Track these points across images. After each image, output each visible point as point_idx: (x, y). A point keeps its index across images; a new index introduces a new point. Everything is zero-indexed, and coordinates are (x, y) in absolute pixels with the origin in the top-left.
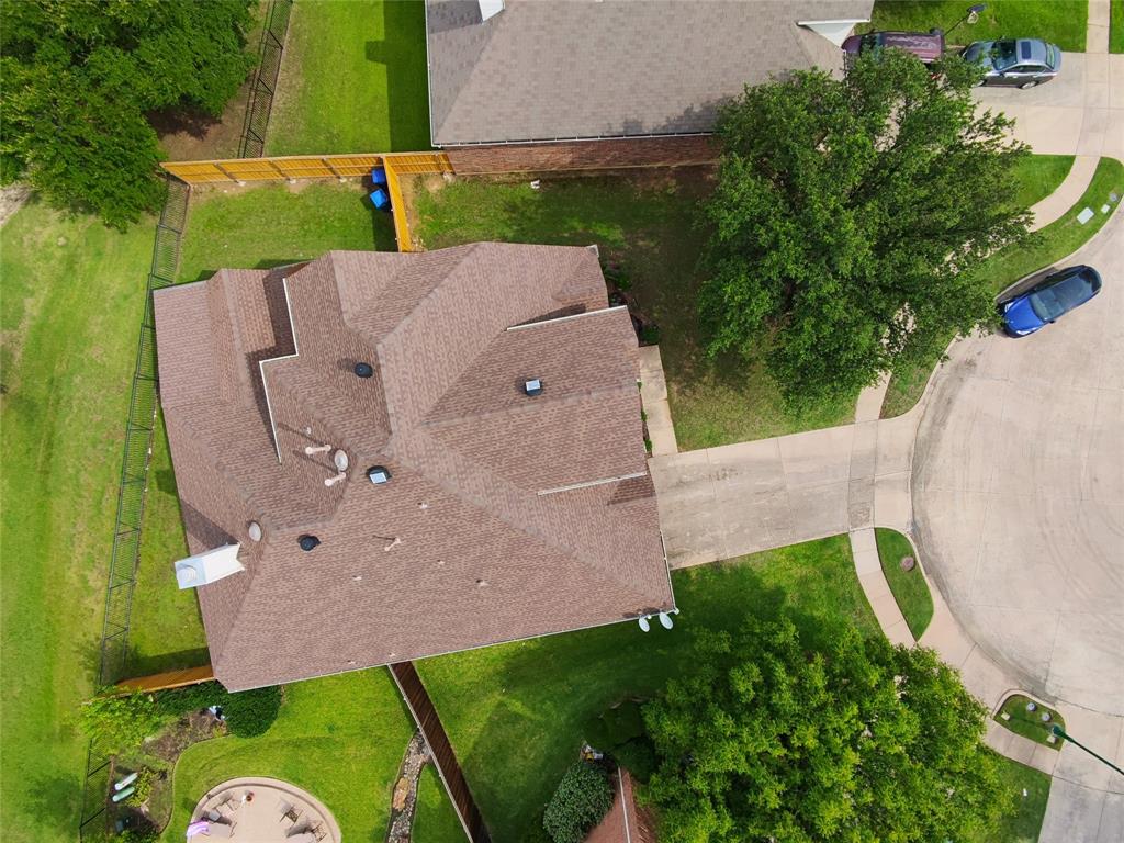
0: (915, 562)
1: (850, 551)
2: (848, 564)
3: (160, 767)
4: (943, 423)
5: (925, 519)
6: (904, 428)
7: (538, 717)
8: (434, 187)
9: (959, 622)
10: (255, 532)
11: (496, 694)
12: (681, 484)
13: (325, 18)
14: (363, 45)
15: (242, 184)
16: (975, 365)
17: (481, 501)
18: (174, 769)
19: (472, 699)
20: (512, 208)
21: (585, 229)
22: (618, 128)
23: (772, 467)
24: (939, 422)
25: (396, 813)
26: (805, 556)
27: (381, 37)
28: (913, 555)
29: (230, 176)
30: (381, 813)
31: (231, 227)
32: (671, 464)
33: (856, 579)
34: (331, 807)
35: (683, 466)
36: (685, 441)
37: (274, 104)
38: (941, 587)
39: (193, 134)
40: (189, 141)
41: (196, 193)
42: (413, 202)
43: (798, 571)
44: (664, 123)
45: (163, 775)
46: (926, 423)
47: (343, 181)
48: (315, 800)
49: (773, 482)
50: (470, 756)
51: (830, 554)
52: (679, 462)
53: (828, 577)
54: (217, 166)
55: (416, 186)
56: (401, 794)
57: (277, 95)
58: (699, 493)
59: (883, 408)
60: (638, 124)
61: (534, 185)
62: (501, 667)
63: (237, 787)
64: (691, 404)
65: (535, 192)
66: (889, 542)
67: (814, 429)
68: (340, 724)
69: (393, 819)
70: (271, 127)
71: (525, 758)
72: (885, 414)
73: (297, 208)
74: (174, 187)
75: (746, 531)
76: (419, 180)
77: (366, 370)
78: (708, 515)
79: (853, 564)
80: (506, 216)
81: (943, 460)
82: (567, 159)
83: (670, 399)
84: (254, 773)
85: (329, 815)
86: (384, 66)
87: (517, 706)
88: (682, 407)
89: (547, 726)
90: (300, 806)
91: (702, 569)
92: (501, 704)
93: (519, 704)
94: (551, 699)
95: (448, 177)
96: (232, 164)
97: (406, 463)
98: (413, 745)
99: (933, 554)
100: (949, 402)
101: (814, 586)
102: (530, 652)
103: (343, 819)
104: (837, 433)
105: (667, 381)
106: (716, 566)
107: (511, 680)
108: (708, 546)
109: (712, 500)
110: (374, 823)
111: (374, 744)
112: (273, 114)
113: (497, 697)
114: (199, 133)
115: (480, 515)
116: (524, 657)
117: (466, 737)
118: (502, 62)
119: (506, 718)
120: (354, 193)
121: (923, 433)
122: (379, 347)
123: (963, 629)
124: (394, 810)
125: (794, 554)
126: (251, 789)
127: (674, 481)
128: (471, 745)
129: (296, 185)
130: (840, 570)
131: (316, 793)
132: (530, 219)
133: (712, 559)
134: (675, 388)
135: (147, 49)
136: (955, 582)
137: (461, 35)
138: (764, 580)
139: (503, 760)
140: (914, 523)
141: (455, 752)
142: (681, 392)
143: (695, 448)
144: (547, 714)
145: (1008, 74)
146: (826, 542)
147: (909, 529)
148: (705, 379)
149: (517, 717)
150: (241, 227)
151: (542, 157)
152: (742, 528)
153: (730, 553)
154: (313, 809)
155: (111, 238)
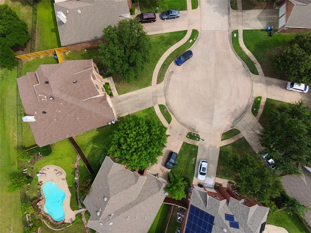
0: (167, 110)
1: (154, 109)
2: (154, 112)
3: (32, 167)
4: (169, 83)
5: (168, 102)
6: (162, 85)
7: (100, 147)
8: (67, 53)
9: (177, 120)
10: (36, 113)
11: (92, 144)
12: (120, 101)
13: (43, 25)
14: (51, 30)
15: (32, 58)
16: (174, 72)
17: (71, 102)
18: (34, 167)
19: (87, 146)
20: (82, 55)
21: (96, 57)
22: (93, 38)
23: (137, 96)
24: (168, 84)
25: (76, 169)
26: (146, 112)
27: (54, 28)
28: (166, 108)
29: (29, 57)
30: (73, 169)
31: (31, 66)
32: (117, 98)
33: (156, 115)
34: (63, 169)
35: (120, 98)
36: (119, 93)
37: (36, 43)
38: (173, 114)
39: (21, 50)
40: (21, 52)
41: (24, 61)
42: (64, 57)
43: (145, 114)
44: (101, 36)
45: (32, 168)
46: (166, 84)
47: (50, 55)
48: (60, 168)
49: (137, 99)
50: (88, 156)
51: (151, 111)
52: (119, 97)
53: (150, 115)
54: (26, 55)
55: (64, 54)
56: (76, 165)
57: (36, 41)
58: (123, 102)
59: (157, 82)
60: (97, 37)
61: (85, 50)
62: (92, 139)
63: (46, 167)
64: (119, 86)
65: (86, 52)
66: (162, 107)
67: (144, 88)
68: (64, 154)
69: (75, 170)
70: (36, 47)
71: (98, 155)
72: (157, 83)
73: (43, 61)
74: (19, 61)
75: (134, 108)
76: (64, 53)
77: (47, 83)
78: (126, 106)
79: (155, 112)
80: (81, 57)
81: (170, 91)
82: (89, 45)
83: (115, 86)
84: (48, 165)
85: (63, 170)
86: (55, 33)
87: (95, 146)
88: (118, 87)
89: (101, 149)
90: (57, 169)
91: (126, 116)
92: (93, 146)
93: (96, 146)
94: (101, 144)
95: (69, 51)
96: (29, 55)
97: (55, 96)
98: (78, 156)
99: (171, 108)
100: (170, 79)
101: (148, 117)
102: (97, 136)
103: (66, 171)
104: (149, 88)
105: (114, 83)
106: (129, 116)
107: (94, 142)
108: (127, 112)
109: (126, 103)
110: (72, 171)
111: (70, 157)
112: (36, 45)
113: (92, 145)
114: (23, 50)
115: (72, 105)
116: (96, 137)
117: (87, 153)
118: (69, 30)
119: (94, 148)
120: (53, 57)
121: (165, 86)
122: (49, 78)
123: (178, 121)
124: (75, 168)
125: (143, 111)
126: (48, 167)
127: (118, 101)
128: (88, 154)
129: (42, 57)
130: (153, 113)
131: (60, 167)
132: (86, 57)
133: (128, 114)
134: (116, 84)
135: (8, 37)
136: (175, 113)
137: (62, 26)
138: (138, 117)
139: (94, 156)
140: (166, 103)
141: (85, 156)
142: (117, 84)
143: (121, 94)
144: (101, 147)
145: (169, 17)
146: (149, 108)
147: (165, 104)
148: (121, 81)
149: (96, 148)
150: (33, 66)
151: (85, 45)
152: (133, 108)
153: (131, 113)
154: (60, 169)
155: (9, 72)
